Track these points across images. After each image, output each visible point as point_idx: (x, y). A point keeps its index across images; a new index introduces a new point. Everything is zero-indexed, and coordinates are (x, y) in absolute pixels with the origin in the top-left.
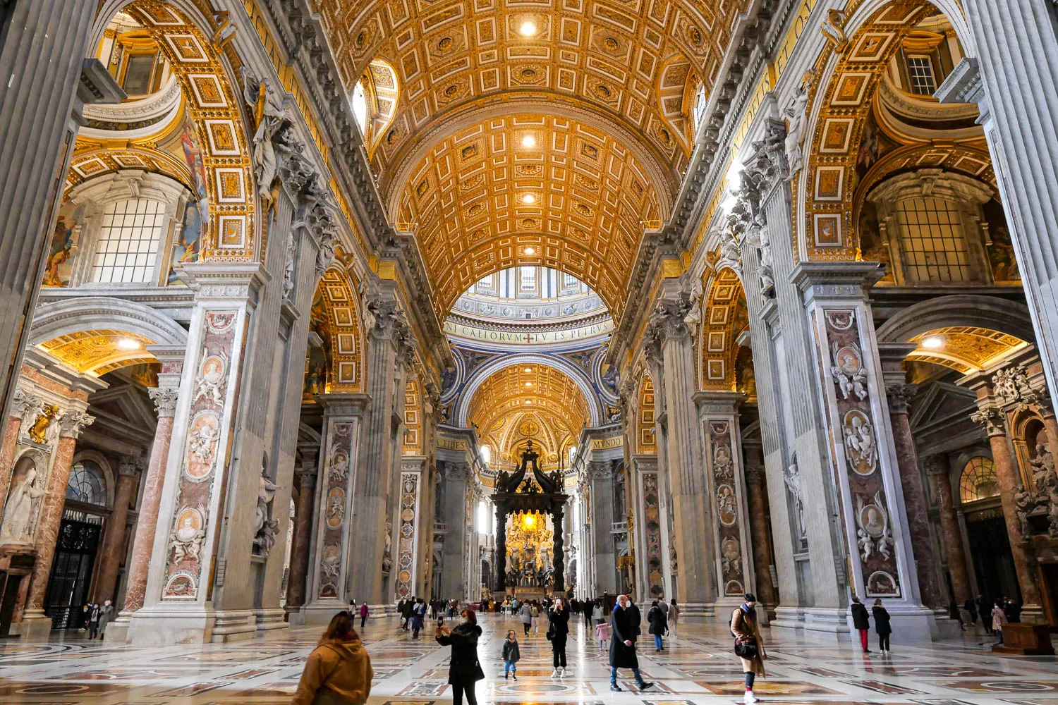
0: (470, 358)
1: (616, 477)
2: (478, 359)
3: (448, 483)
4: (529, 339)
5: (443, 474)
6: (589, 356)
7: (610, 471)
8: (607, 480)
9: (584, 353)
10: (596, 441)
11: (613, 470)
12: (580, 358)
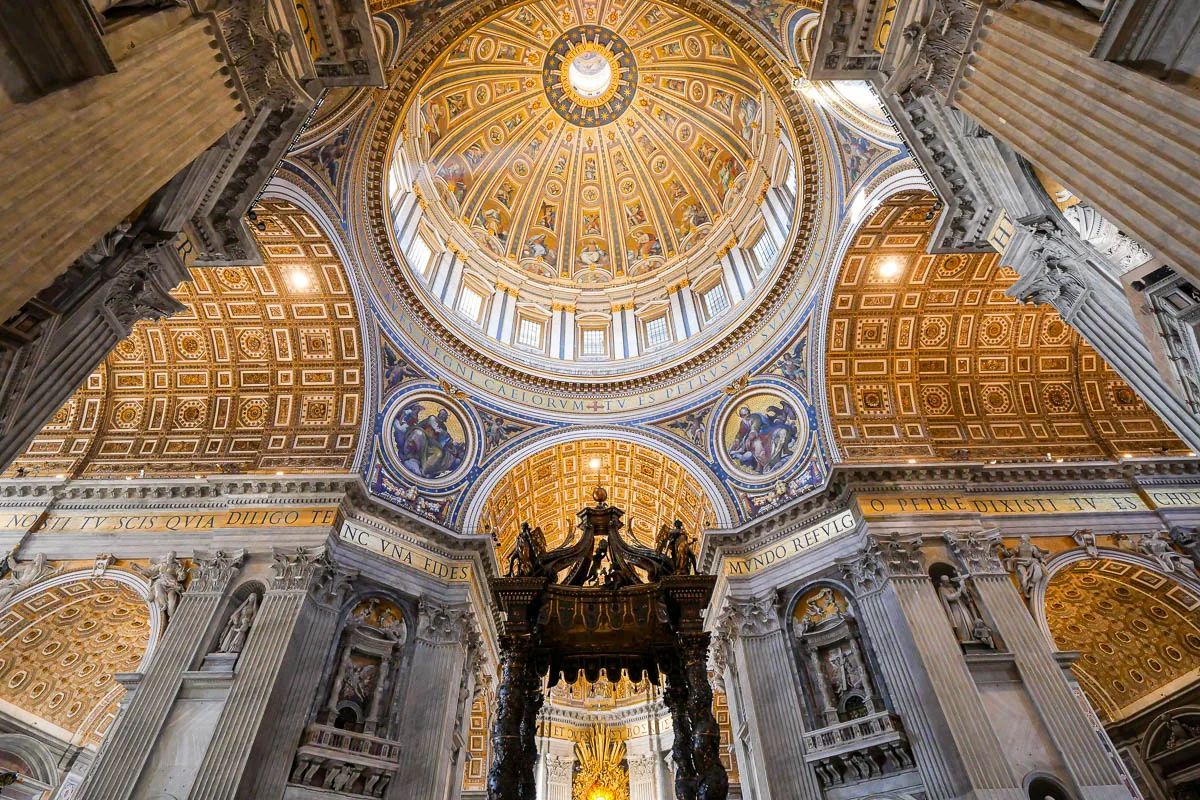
0: (495, 427)
1: (790, 627)
2: (509, 430)
3: (419, 645)
4: (596, 408)
5: (412, 628)
6: (700, 420)
7: (774, 615)
8: (771, 635)
9: (690, 415)
10: (734, 561)
11: (780, 613)
12: (684, 425)
